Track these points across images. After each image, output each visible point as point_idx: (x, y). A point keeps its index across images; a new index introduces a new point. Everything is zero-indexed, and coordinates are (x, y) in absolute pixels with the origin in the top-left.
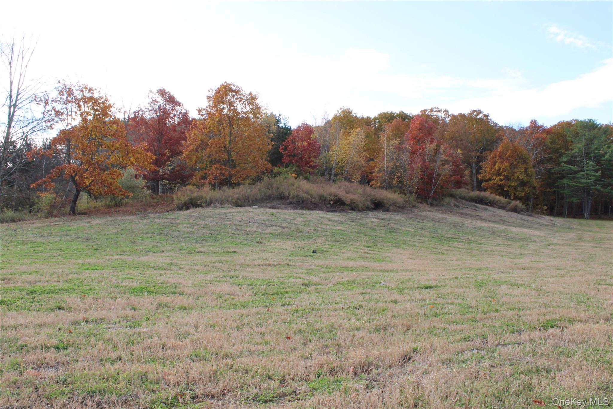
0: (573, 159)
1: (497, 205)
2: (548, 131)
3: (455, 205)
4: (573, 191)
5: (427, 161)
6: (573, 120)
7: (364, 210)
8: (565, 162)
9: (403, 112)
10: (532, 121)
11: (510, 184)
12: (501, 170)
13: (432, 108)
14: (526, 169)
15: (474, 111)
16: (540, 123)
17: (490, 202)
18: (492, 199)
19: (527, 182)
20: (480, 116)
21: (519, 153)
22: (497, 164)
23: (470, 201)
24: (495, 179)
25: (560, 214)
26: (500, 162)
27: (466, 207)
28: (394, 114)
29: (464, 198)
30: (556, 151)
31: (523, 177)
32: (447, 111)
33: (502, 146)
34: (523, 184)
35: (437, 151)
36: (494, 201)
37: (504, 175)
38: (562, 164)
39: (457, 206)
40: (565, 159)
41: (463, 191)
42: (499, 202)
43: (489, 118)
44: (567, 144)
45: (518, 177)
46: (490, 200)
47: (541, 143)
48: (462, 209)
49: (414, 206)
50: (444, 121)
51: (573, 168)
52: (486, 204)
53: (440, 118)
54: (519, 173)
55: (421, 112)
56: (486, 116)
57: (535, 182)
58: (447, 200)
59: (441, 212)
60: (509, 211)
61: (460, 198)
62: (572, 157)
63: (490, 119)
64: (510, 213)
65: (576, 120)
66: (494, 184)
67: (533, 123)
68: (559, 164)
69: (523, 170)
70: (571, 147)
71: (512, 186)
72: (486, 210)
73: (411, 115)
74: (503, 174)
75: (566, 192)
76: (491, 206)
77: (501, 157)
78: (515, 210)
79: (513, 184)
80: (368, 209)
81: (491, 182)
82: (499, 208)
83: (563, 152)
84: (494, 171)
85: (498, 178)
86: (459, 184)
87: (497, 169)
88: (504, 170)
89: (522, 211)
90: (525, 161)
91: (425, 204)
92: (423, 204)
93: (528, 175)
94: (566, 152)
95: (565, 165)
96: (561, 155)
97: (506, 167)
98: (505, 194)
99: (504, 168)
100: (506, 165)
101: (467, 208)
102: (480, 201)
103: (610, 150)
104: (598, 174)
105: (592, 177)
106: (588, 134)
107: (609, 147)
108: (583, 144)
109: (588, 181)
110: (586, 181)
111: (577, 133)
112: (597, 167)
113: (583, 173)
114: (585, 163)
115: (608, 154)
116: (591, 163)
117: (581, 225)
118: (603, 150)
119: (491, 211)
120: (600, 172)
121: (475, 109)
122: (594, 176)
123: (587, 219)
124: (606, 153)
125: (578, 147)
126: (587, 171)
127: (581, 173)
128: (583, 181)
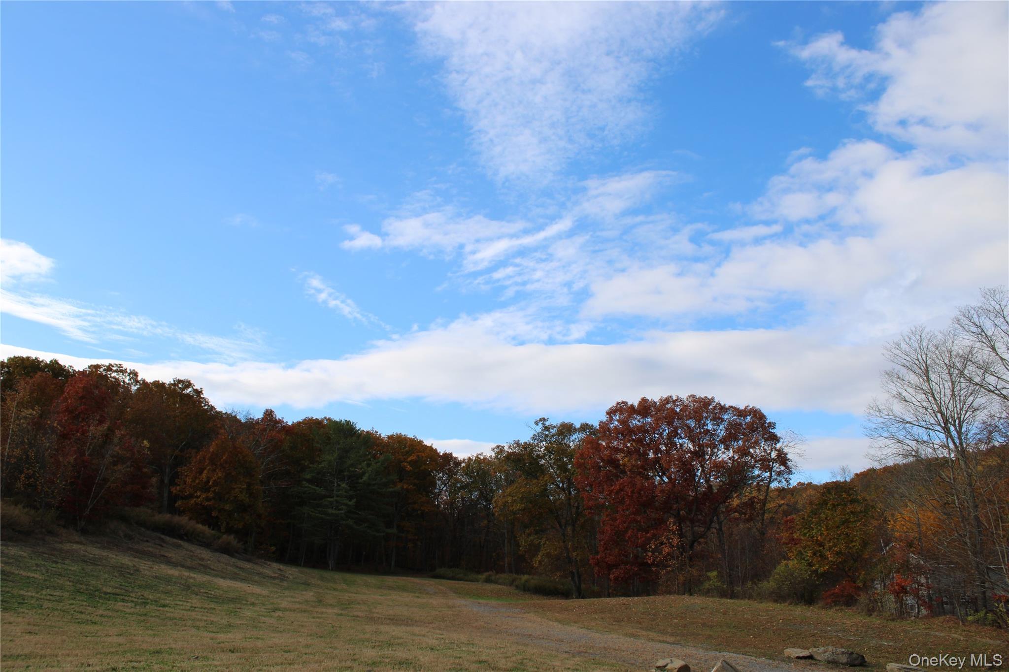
0: (320, 476)
1: (198, 540)
2: (289, 430)
3: (126, 536)
4: (315, 526)
5: (87, 454)
6: (325, 418)
8: (308, 481)
9: (57, 363)
10: (267, 410)
11: (221, 506)
12: (210, 483)
13: (110, 364)
14: (249, 485)
15: (180, 381)
16: (278, 415)
17: (186, 535)
18: (191, 530)
19: (249, 506)
20: (188, 391)
21: (241, 458)
22: (205, 472)
23: (153, 530)
24: (200, 496)
25: (293, 561)
26: (209, 469)
27: (145, 539)
29: (143, 524)
30: (297, 462)
31: (243, 497)
32: (136, 374)
33: (217, 445)
34: (243, 508)
35: (107, 437)
36: (193, 532)
37: (214, 492)
38: (304, 482)
39: (130, 538)
40: (308, 476)
41: (143, 512)
42: (201, 535)
43: (202, 396)
44: (313, 453)
45: (236, 497)
46: (188, 531)
47: (276, 446)
48: (138, 542)
51: (320, 491)
52: (181, 537)
53: (122, 383)
54: (239, 491)
55: (89, 367)
56: (198, 392)
57: (261, 507)
58: (114, 524)
59: (99, 546)
60: (216, 550)
61: (137, 523)
62: (319, 473)
63: (203, 398)
64: (217, 554)
65: (329, 419)
66: (197, 504)
67: (269, 415)
68: (299, 482)
69: (245, 486)
70: (318, 459)
71: (225, 511)
72: (179, 546)
73: (70, 370)
74: (212, 489)
75: (305, 526)
76: (189, 541)
77: (213, 461)
78: (226, 550)
79: (227, 507)
81: (192, 502)
82: (201, 545)
83: (306, 464)
84: (199, 483)
85: (204, 496)
86: (137, 499)
87: (205, 480)
88: (216, 483)
89: (237, 552)
90: (249, 472)
91: (71, 529)
92: (68, 529)
93: (251, 495)
94: (311, 465)
95: (307, 485)
96: (303, 469)
97: (218, 478)
98: (213, 523)
99: (215, 481)
100: (220, 475)
101: (147, 541)
102: (172, 531)
103: (370, 469)
104: (352, 503)
105: (344, 507)
106: (344, 443)
107: (369, 465)
108: (335, 456)
109: (337, 512)
110: (334, 512)
111: (329, 439)
112: (351, 493)
113: (332, 499)
114: (336, 485)
115: (367, 475)
116: (344, 485)
117: (322, 579)
118: (361, 469)
119: (187, 550)
120: (355, 500)
121: (182, 378)
122: (346, 505)
123: (332, 570)
124: (364, 473)
125: (329, 458)
126: (337, 496)
127: (329, 499)
128: (330, 511)
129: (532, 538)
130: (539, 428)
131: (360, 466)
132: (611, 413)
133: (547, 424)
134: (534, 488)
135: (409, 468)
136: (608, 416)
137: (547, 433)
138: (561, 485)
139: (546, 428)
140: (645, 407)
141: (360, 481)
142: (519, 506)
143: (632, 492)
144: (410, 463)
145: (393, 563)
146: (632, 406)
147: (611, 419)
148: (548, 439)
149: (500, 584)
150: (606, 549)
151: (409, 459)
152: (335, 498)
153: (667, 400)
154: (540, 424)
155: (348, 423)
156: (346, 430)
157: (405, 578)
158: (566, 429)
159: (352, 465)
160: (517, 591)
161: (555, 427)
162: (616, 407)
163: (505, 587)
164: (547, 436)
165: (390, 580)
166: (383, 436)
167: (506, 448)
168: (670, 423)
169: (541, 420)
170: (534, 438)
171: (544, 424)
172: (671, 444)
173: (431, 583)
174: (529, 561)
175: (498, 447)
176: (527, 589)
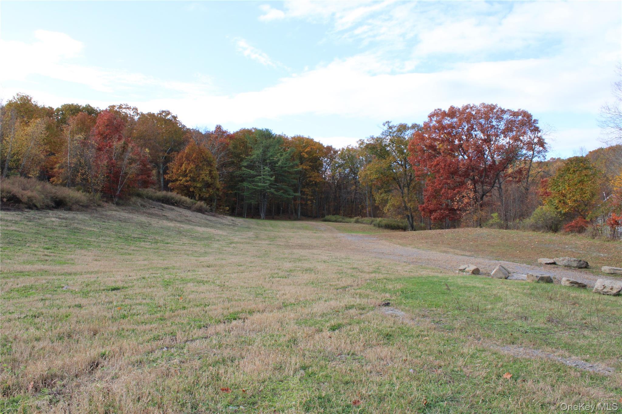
0: (252, 164)
1: (183, 205)
2: (231, 137)
3: (141, 205)
4: (251, 193)
5: (114, 159)
6: (253, 128)
7: (43, 209)
8: (245, 167)
9: (90, 106)
10: (217, 126)
11: (195, 185)
12: (187, 172)
13: (121, 104)
14: (210, 171)
15: (163, 112)
16: (224, 128)
17: (176, 203)
18: (179, 200)
19: (212, 184)
20: (169, 117)
21: (204, 155)
22: (184, 165)
23: (156, 201)
24: (182, 180)
25: (240, 215)
26: (186, 163)
27: (153, 206)
28: (79, 107)
29: (150, 198)
30: (238, 156)
31: (208, 179)
32: (136, 109)
33: (189, 148)
34: (208, 185)
35: (124, 148)
36: (180, 201)
37: (190, 176)
38: (243, 168)
39: (144, 206)
40: (245, 164)
41: (150, 191)
42: (185, 202)
43: (177, 119)
44: (247, 150)
45: (203, 179)
46: (177, 200)
47: (225, 147)
48: (149, 209)
49: (99, 205)
50: (132, 119)
51: (252, 172)
52: (173, 204)
53: (129, 115)
54: (205, 175)
55: (109, 107)
56: (175, 118)
57: (219, 184)
58: (134, 199)
59: (127, 212)
60: (194, 211)
61: (147, 197)
62: (251, 162)
63: (178, 121)
64: (195, 213)
65: (255, 129)
66: (181, 184)
67: (218, 128)
68: (240, 168)
69: (208, 172)
70: (250, 153)
71: (197, 187)
72: (173, 210)
73: (98, 110)
74: (189, 175)
75: (246, 194)
76: (178, 206)
77: (187, 158)
78: (200, 210)
79: (199, 185)
80: (48, 207)
81: (178, 183)
82: (185, 208)
83: (243, 157)
84: (180, 172)
85: (184, 179)
86: (146, 184)
87: (184, 170)
88: (190, 171)
89: (206, 211)
90: (210, 164)
91: (110, 203)
92: (108, 203)
93: (212, 177)
94: (246, 157)
95: (245, 169)
96: (242, 160)
97: (192, 168)
98: (191, 195)
100: (192, 166)
101: (154, 207)
102: (167, 201)
103: (282, 158)
104: (273, 178)
105: (268, 181)
106: (265, 142)
107: (281, 155)
108: (261, 151)
109: (264, 185)
110: (262, 185)
111: (256, 141)
112: (272, 173)
113: (260, 177)
114: (262, 168)
115: (281, 161)
116: (267, 168)
117: (258, 224)
118: (277, 158)
119: (177, 211)
120: (274, 177)
121: (164, 110)
122: (269, 180)
123: (263, 219)
124: (279, 160)
125: (256, 153)
126: (264, 175)
127: (259, 177)
128: (260, 184)
129: (383, 195)
130: (386, 128)
131: (276, 156)
132: (431, 116)
133: (391, 125)
134: (384, 164)
135: (306, 156)
136: (429, 118)
137: (391, 130)
138: (400, 163)
139: (390, 127)
140: (452, 113)
141: (277, 165)
142: (374, 177)
143: (445, 166)
144: (306, 153)
145: (299, 214)
146: (444, 112)
147: (431, 120)
148: (391, 134)
149: (364, 224)
150: (429, 201)
151: (306, 151)
152: (262, 176)
153: (467, 107)
154: (386, 125)
155: (267, 130)
156: (266, 135)
157: (307, 222)
158: (403, 128)
159: (272, 156)
160: (374, 228)
161: (395, 127)
162: (434, 112)
163: (367, 225)
164: (390, 132)
165: (298, 223)
166: (289, 137)
167: (365, 141)
168: (468, 122)
169: (386, 122)
170: (382, 134)
171: (388, 125)
172: (469, 135)
173: (323, 224)
174: (382, 209)
175: (360, 140)
176: (380, 226)
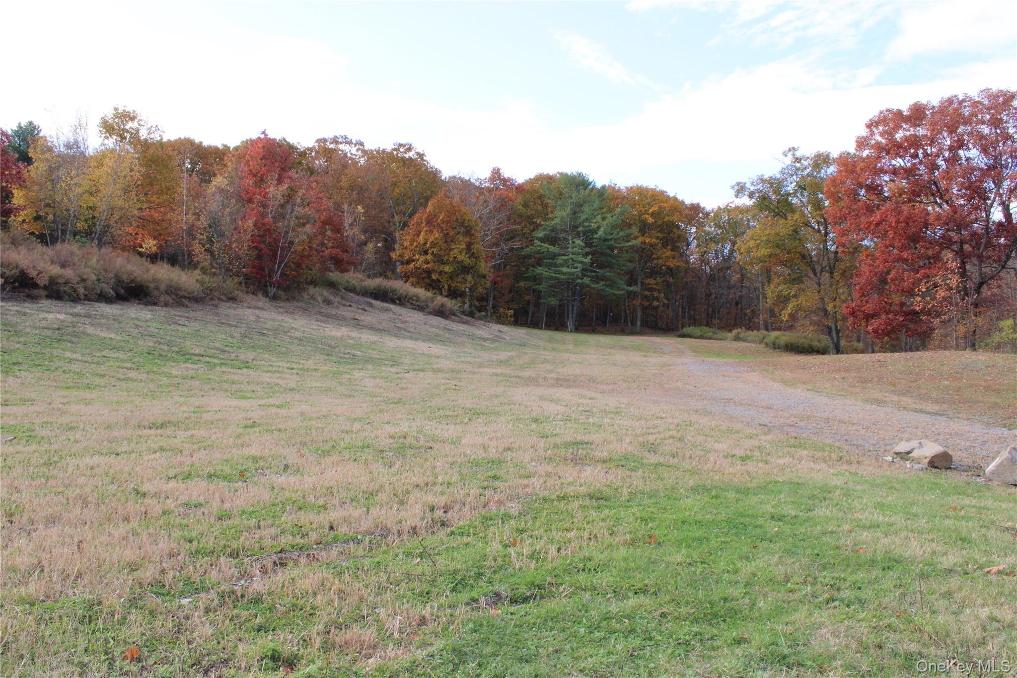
0: (553, 234)
1: (412, 304)
2: (520, 188)
3: (324, 301)
4: (551, 286)
5: (270, 216)
6: (558, 173)
7: (90, 300)
8: (542, 240)
9: (285, 141)
10: (494, 169)
11: (441, 268)
12: (428, 245)
13: (336, 137)
14: (469, 246)
15: (401, 145)
16: (506, 173)
17: (399, 299)
18: (404, 293)
19: (472, 268)
20: (411, 154)
21: (459, 217)
22: (422, 233)
23: (363, 295)
24: (418, 260)
25: (535, 324)
26: (427, 231)
27: (348, 304)
29: (352, 290)
30: (530, 219)
31: (463, 257)
32: (362, 144)
33: (433, 204)
34: (465, 269)
35: (289, 197)
36: (406, 296)
37: (433, 253)
38: (536, 241)
39: (328, 302)
40: (540, 234)
41: (354, 277)
42: (415, 298)
43: (425, 158)
44: (545, 211)
45: (455, 258)
46: (401, 294)
47: (503, 203)
48: (337, 307)
49: (232, 299)
51: (552, 249)
52: (393, 301)
53: (349, 155)
54: (458, 252)
55: (317, 142)
56: (421, 156)
57: (484, 267)
58: (312, 290)
59: (282, 310)
60: (430, 313)
61: (346, 289)
62: (552, 231)
63: (425, 161)
64: (431, 317)
65: (561, 174)
66: (416, 268)
67: (496, 173)
68: (531, 242)
69: (464, 246)
70: (550, 216)
71: (446, 273)
72: (387, 310)
73: (299, 147)
74: (430, 251)
75: (543, 287)
76: (401, 304)
77: (429, 222)
78: (441, 313)
79: (447, 269)
80: (103, 298)
81: (411, 266)
82: (414, 309)
83: (538, 222)
84: (416, 246)
85: (422, 258)
87: (422, 242)
88: (434, 245)
89: (454, 315)
90: (468, 232)
91: (260, 295)
92: (256, 295)
93: (472, 255)
94: (543, 223)
95: (539, 243)
96: (537, 227)
97: (436, 239)
98: (433, 285)
99: (432, 242)
100: (437, 236)
101: (350, 306)
102: (382, 295)
103: (605, 222)
104: (588, 260)
105: (579, 265)
106: (576, 196)
107: (604, 219)
108: (568, 210)
109: (573, 270)
110: (568, 270)
111: (561, 194)
112: (587, 250)
113: (566, 258)
114: (570, 242)
115: (602, 229)
116: (578, 242)
118: (596, 223)
119: (394, 313)
120: (590, 256)
121: (403, 142)
122: (581, 262)
123: (571, 331)
124: (599, 227)
125: (560, 215)
126: (573, 254)
127: (563, 257)
128: (565, 270)
129: (780, 288)
130: (788, 160)
131: (594, 221)
132: (870, 125)
133: (798, 154)
134: (783, 227)
135: (651, 220)
136: (868, 130)
137: (798, 165)
138: (816, 227)
139: (797, 159)
140: (918, 114)
141: (595, 236)
142: (763, 252)
143: (898, 222)
144: (653, 215)
145: (639, 323)
146: (899, 113)
147: (872, 134)
148: (799, 173)
149: (749, 342)
150: (863, 295)
151: (651, 211)
152: (571, 256)
153: (950, 101)
154: (790, 156)
155: (580, 175)
156: (579, 183)
157: (641, 338)
158: (821, 160)
159: (587, 220)
160: (765, 349)
161: (808, 158)
162: (879, 117)
163: (753, 345)
164: (798, 169)
165: (627, 340)
166: (621, 188)
167: (748, 185)
168: (952, 131)
169: (790, 150)
170: (782, 173)
171: (794, 155)
172: (953, 160)
173: (671, 341)
174: (778, 314)
175: (738, 184)
176: (775, 346)
